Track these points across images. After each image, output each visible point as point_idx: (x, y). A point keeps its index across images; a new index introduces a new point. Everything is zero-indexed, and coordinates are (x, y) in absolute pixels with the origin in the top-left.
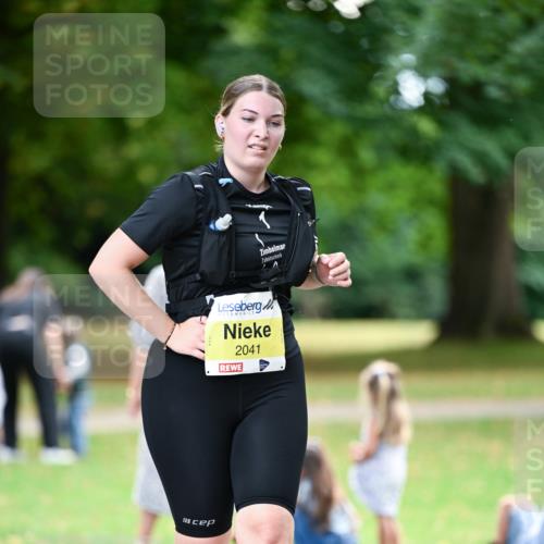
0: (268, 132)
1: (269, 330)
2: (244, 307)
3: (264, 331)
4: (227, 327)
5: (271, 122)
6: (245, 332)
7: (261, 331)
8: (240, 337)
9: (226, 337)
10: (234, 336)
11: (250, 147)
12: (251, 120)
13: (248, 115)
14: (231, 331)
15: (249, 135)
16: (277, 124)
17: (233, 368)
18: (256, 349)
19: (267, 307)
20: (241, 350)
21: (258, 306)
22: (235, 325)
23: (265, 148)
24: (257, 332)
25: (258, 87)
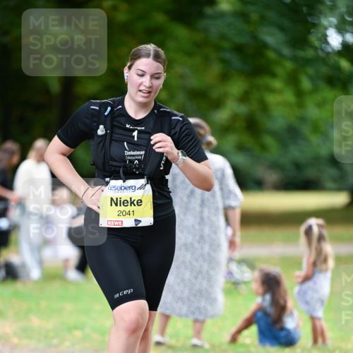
0: (152, 83)
1: (141, 201)
2: (123, 188)
3: (137, 203)
4: (112, 199)
5: (155, 76)
6: (124, 203)
7: (135, 202)
8: (120, 205)
9: (111, 205)
10: (116, 205)
11: (140, 91)
12: (142, 76)
13: (140, 73)
14: (114, 202)
15: (141, 84)
16: (158, 78)
17: (116, 223)
18: (131, 213)
19: (140, 188)
20: (121, 213)
21: (134, 188)
22: (117, 199)
23: (149, 92)
24: (132, 203)
25: (148, 56)
